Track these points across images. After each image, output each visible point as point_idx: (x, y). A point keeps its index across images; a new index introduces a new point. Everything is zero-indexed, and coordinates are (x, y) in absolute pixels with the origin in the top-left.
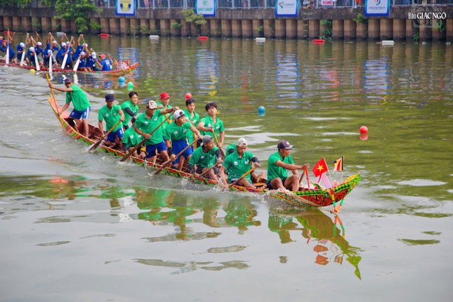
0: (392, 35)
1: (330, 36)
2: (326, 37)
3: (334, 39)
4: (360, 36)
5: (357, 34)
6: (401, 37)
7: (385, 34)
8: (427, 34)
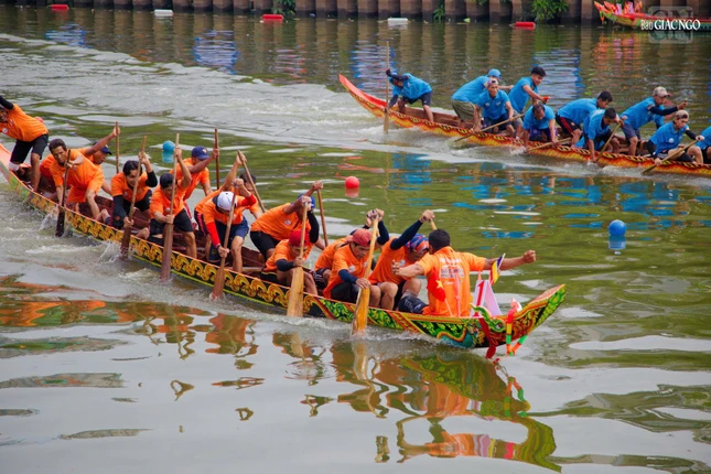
0: (399, 8)
1: (292, 8)
2: (284, 11)
3: (298, 14)
4: (344, 10)
5: (339, 7)
6: (414, 12)
7: (387, 7)
8: (457, 7)
